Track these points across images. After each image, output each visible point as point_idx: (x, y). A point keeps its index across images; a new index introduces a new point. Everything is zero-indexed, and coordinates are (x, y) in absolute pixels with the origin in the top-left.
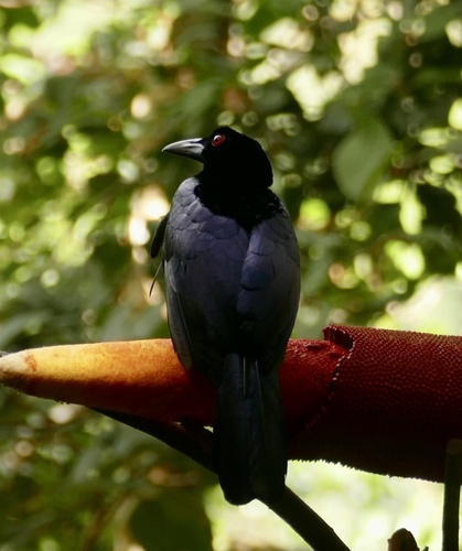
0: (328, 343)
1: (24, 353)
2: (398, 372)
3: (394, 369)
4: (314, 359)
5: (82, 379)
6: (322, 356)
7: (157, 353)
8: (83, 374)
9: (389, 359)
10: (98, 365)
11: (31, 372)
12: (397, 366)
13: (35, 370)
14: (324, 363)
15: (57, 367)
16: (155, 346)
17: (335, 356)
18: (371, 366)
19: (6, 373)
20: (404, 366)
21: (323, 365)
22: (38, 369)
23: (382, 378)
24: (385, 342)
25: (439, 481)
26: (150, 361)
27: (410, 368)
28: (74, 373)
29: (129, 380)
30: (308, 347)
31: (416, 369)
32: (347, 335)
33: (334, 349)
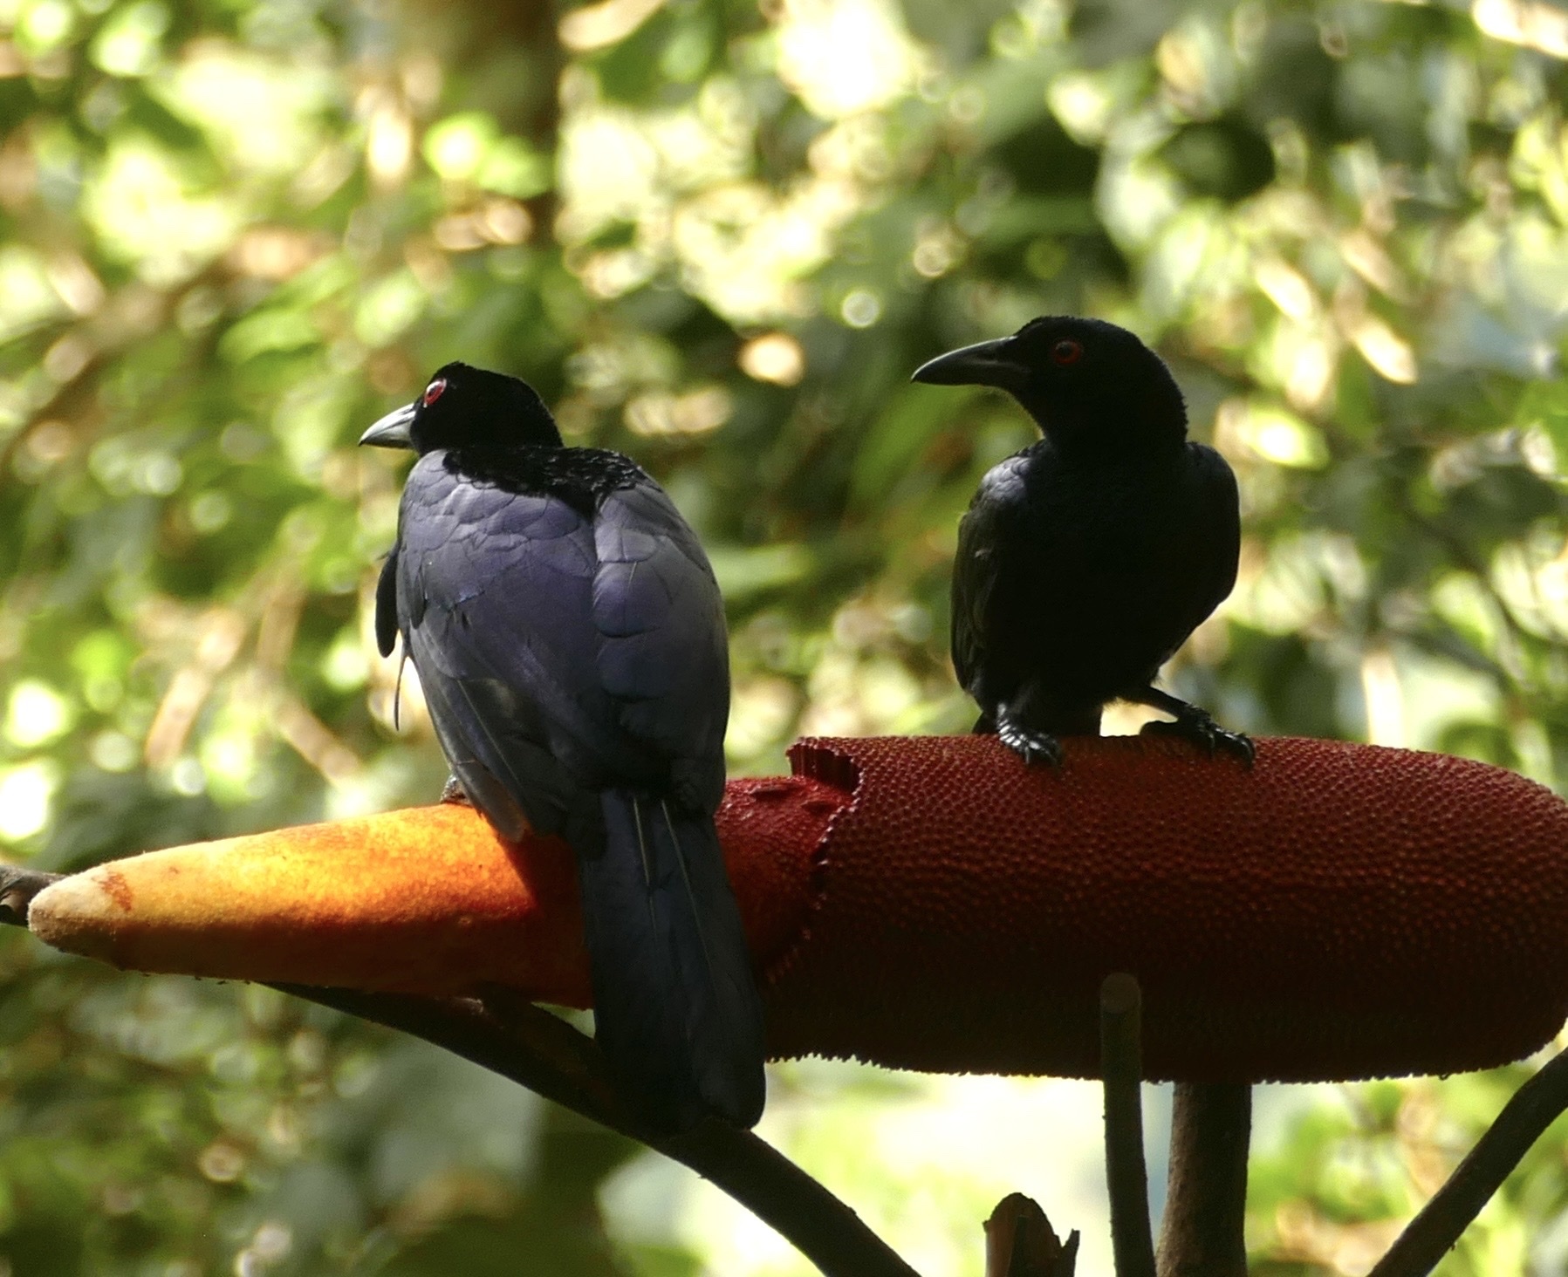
0: (801, 779)
1: (100, 872)
2: (970, 832)
3: (960, 825)
4: (773, 821)
5: (239, 919)
6: (792, 810)
7: (406, 841)
8: (241, 908)
9: (947, 803)
10: (273, 882)
11: (120, 914)
12: (968, 818)
13: (128, 908)
14: (797, 829)
15: (179, 897)
16: (402, 826)
17: (820, 810)
18: (907, 825)
19: (62, 921)
20: (982, 816)
21: (794, 832)
22: (135, 905)
23: (934, 850)
24: (934, 764)
25: (1089, 1077)
26: (394, 862)
27: (997, 819)
28: (220, 905)
29: (348, 910)
30: (756, 795)
31: (1010, 822)
32: (844, 759)
33: (816, 793)
